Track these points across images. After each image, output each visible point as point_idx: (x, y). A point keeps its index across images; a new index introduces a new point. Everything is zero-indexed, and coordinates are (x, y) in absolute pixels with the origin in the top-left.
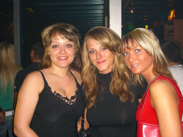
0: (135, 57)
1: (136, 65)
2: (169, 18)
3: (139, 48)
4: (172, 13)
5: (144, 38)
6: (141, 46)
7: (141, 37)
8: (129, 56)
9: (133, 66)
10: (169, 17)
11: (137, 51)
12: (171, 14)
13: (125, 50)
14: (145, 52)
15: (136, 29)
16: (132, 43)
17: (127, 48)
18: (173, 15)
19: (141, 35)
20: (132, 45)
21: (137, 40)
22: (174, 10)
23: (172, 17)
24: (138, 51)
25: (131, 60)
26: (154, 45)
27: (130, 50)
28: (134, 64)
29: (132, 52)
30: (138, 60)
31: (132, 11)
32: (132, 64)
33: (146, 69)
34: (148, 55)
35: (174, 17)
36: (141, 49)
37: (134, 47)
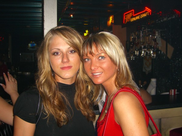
0: (98, 65)
1: (98, 74)
2: (108, 24)
3: (103, 54)
4: (111, 18)
5: (110, 43)
6: (106, 53)
7: (106, 42)
8: (91, 63)
9: (95, 74)
10: (108, 22)
11: (100, 58)
12: (110, 20)
13: (87, 55)
14: (110, 60)
15: (100, 33)
16: (96, 48)
17: (90, 54)
18: (112, 21)
19: (107, 40)
20: (96, 51)
21: (102, 45)
22: (113, 16)
23: (111, 23)
24: (102, 58)
25: (93, 68)
26: (119, 53)
27: (93, 56)
28: (97, 72)
29: (94, 59)
30: (101, 68)
31: (72, 16)
32: (94, 72)
33: (109, 79)
34: (112, 63)
35: (113, 22)
36: (106, 56)
37: (98, 53)
